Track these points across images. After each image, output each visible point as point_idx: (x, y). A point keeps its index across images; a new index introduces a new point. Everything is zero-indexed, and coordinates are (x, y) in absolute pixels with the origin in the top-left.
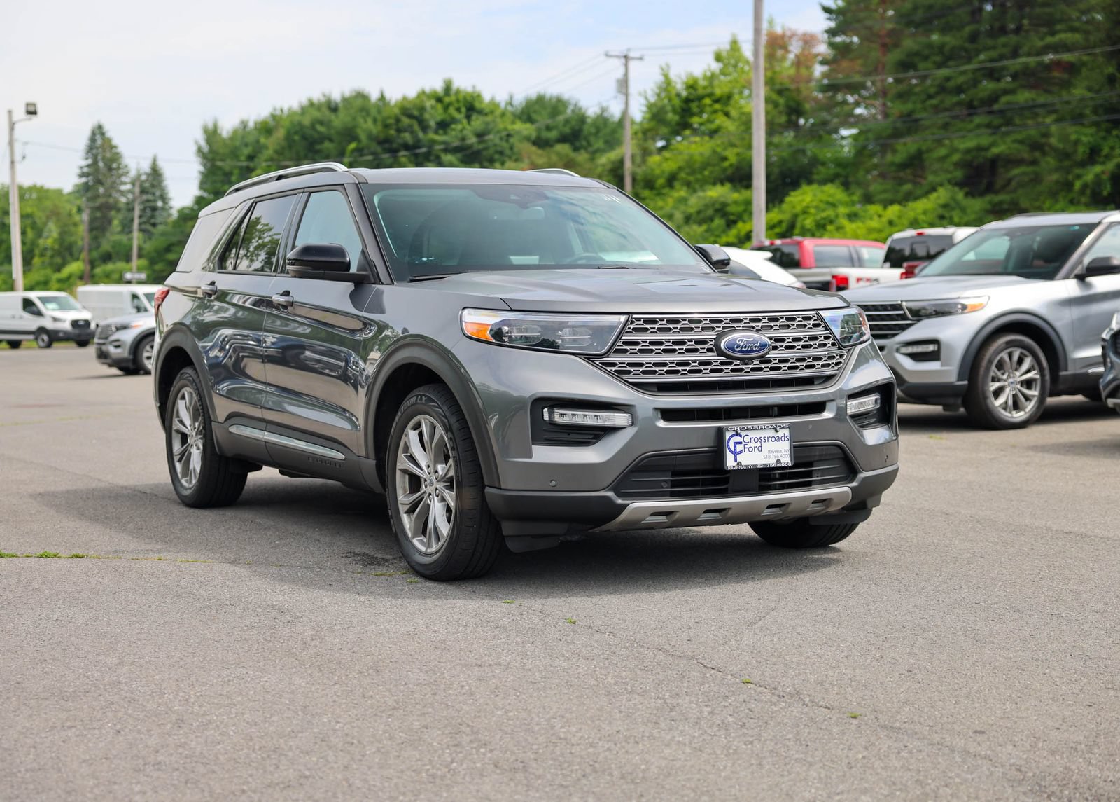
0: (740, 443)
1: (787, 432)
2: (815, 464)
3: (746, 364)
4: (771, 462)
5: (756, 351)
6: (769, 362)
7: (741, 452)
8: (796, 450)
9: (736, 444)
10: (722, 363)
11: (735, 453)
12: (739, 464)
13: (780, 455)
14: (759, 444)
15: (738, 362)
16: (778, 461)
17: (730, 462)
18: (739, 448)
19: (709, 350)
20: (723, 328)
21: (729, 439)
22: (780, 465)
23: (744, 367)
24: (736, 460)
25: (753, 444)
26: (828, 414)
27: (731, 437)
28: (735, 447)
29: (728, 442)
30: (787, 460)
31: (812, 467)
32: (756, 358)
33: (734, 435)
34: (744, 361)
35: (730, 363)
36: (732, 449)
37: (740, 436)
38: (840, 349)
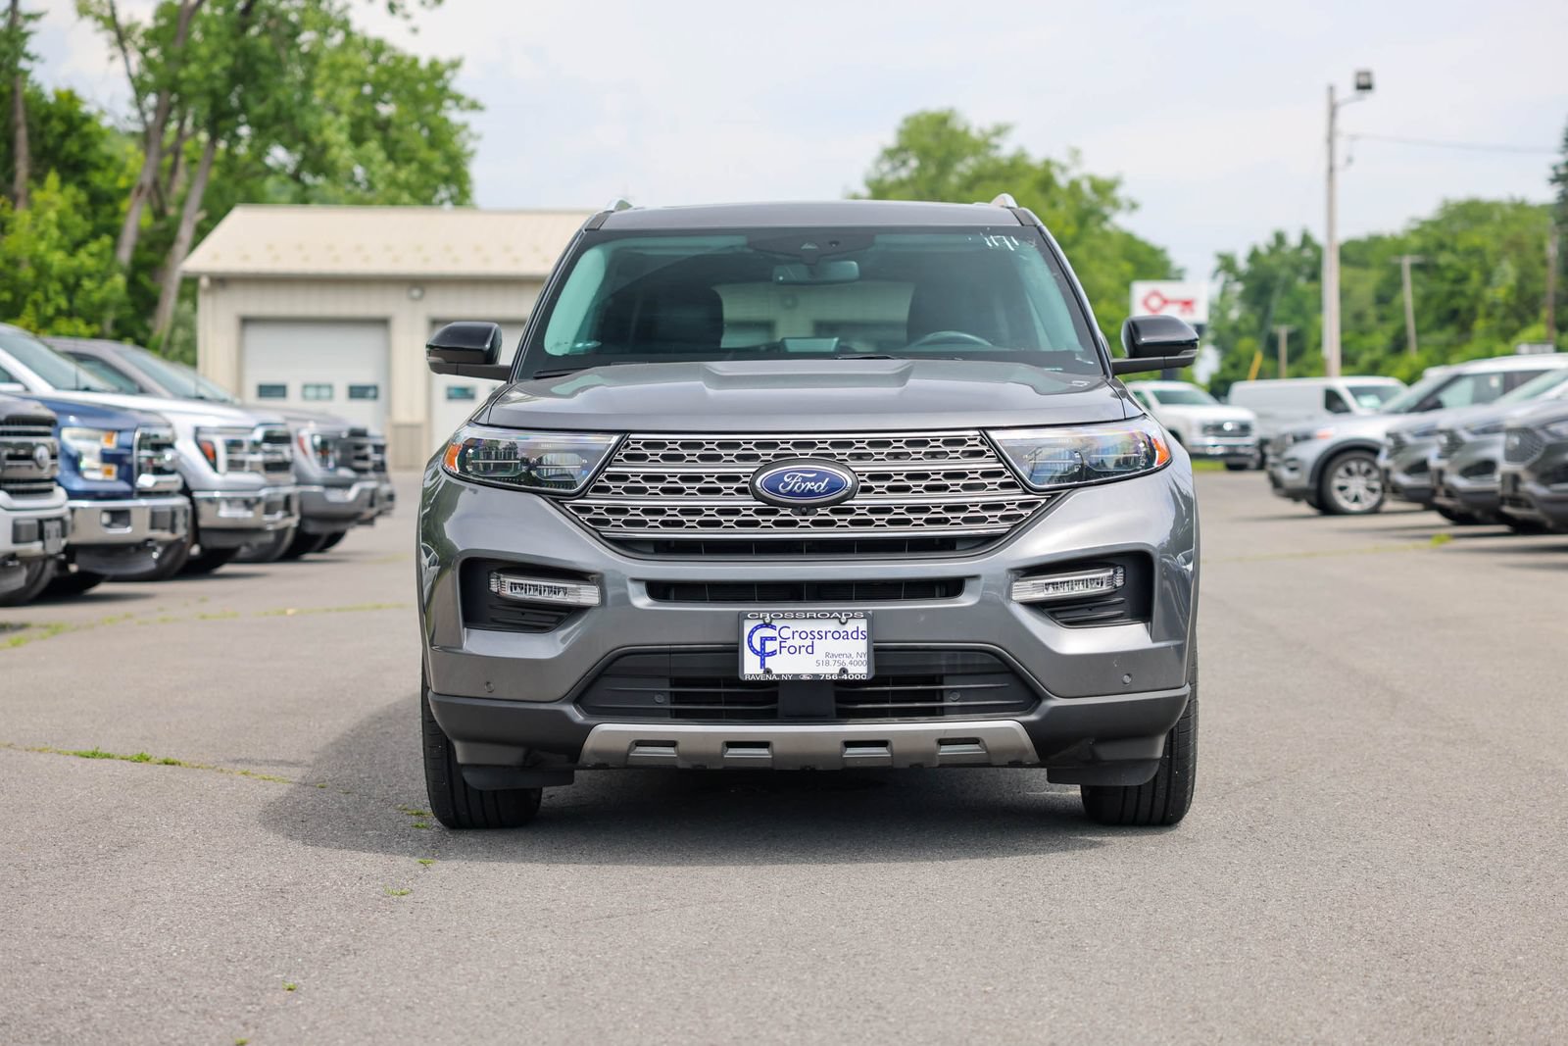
0: (773, 639)
1: (863, 625)
2: (945, 679)
3: (804, 514)
4: (830, 671)
5: (820, 494)
6: (850, 511)
7: (773, 653)
8: (879, 653)
9: (763, 640)
10: (759, 512)
11: (763, 654)
12: (768, 671)
13: (847, 661)
14: (808, 642)
15: (788, 511)
16: (844, 671)
17: (751, 667)
18: (770, 646)
19: (740, 491)
20: (776, 456)
21: (752, 632)
22: (845, 677)
23: (798, 518)
24: (763, 665)
25: (797, 642)
26: (966, 600)
27: (757, 628)
28: (763, 644)
29: (750, 637)
30: (859, 670)
31: (941, 684)
32: (823, 505)
33: (761, 626)
34: (797, 509)
35: (774, 512)
36: (757, 646)
37: (773, 627)
38: (1027, 493)
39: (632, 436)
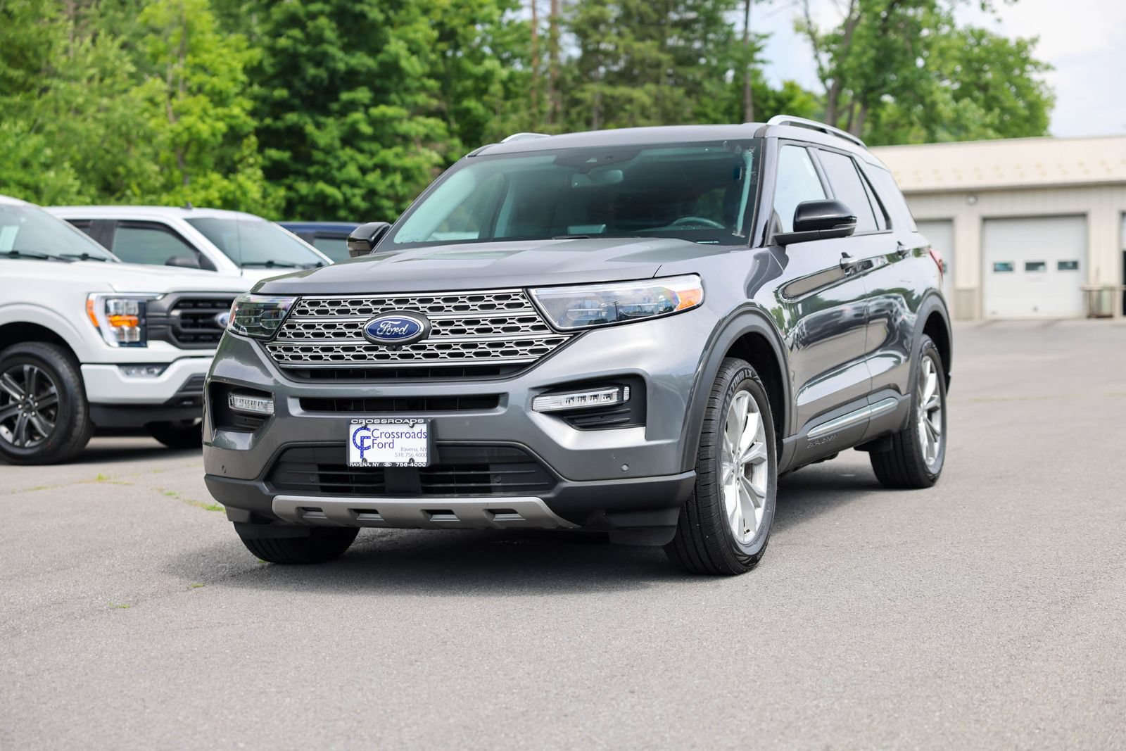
0: (368, 438)
1: (424, 428)
2: (491, 467)
3: (395, 350)
4: (402, 460)
5: (402, 336)
6: (424, 348)
7: (368, 448)
9: (363, 438)
10: (367, 349)
11: (362, 448)
12: (365, 460)
13: (415, 453)
14: (390, 440)
15: (384, 348)
16: (412, 460)
17: (354, 458)
18: (367, 443)
19: (358, 334)
20: (382, 310)
21: (356, 433)
22: (412, 465)
23: (390, 353)
24: (362, 456)
25: (384, 440)
26: (500, 411)
27: (358, 430)
28: (362, 441)
29: (354, 436)
30: (422, 460)
31: (488, 470)
32: (406, 343)
33: (361, 429)
34: (391, 347)
35: (376, 349)
36: (359, 443)
37: (368, 429)
38: (554, 333)
39: (303, 298)
